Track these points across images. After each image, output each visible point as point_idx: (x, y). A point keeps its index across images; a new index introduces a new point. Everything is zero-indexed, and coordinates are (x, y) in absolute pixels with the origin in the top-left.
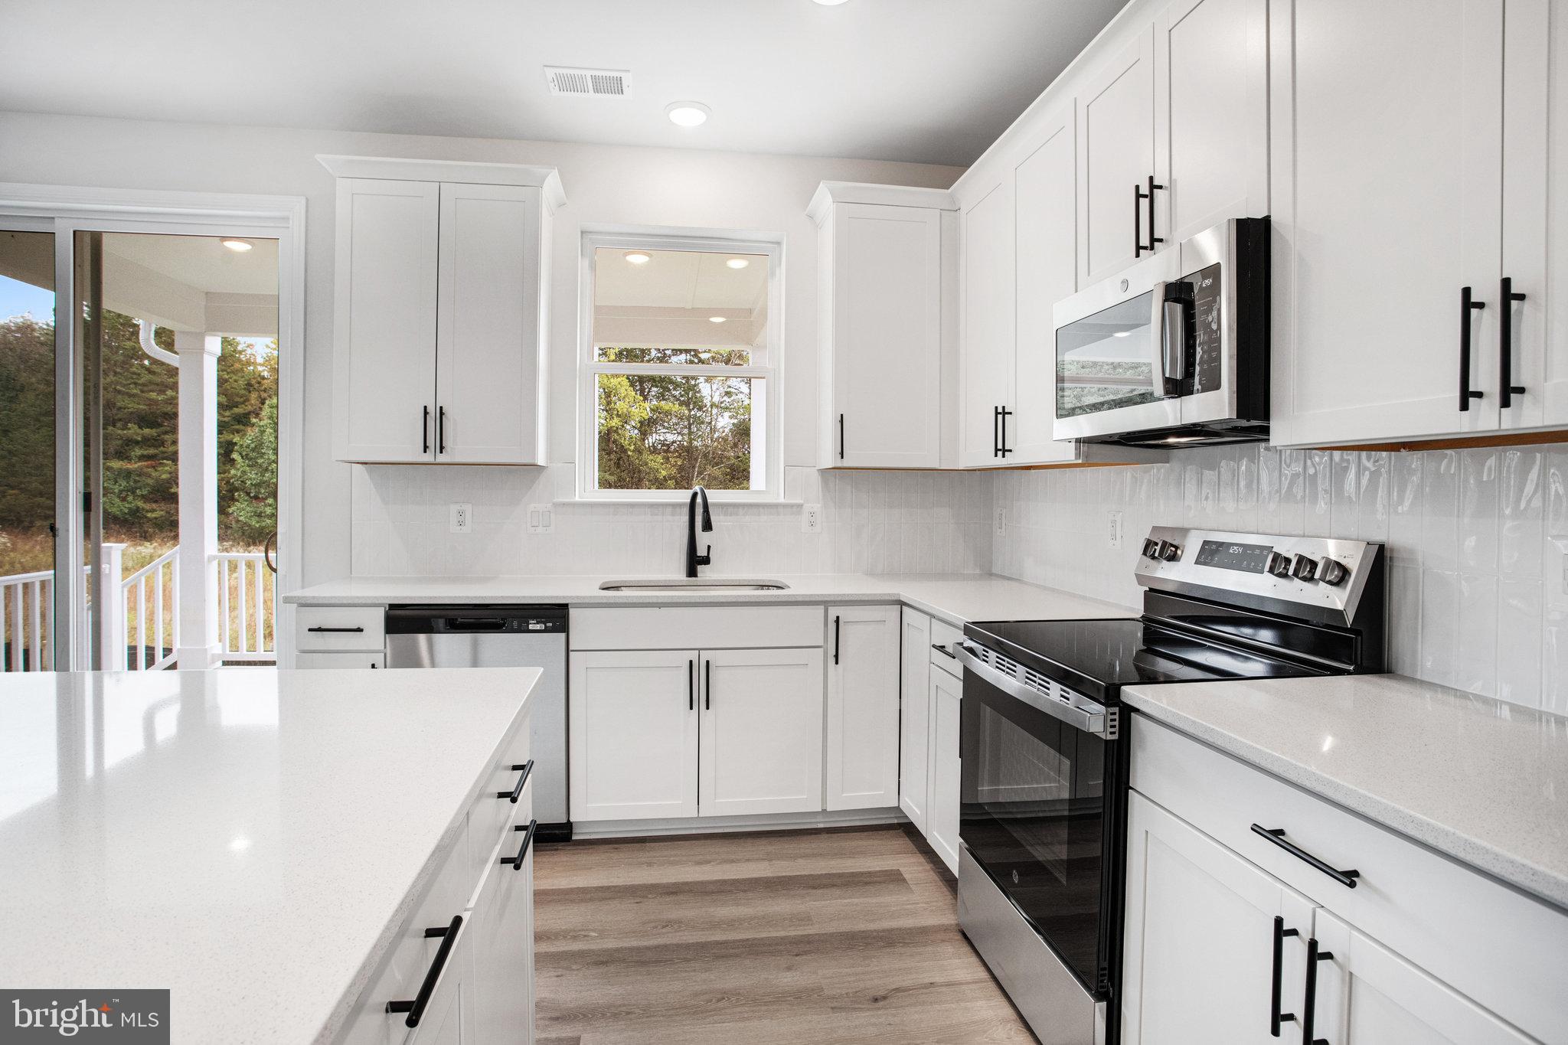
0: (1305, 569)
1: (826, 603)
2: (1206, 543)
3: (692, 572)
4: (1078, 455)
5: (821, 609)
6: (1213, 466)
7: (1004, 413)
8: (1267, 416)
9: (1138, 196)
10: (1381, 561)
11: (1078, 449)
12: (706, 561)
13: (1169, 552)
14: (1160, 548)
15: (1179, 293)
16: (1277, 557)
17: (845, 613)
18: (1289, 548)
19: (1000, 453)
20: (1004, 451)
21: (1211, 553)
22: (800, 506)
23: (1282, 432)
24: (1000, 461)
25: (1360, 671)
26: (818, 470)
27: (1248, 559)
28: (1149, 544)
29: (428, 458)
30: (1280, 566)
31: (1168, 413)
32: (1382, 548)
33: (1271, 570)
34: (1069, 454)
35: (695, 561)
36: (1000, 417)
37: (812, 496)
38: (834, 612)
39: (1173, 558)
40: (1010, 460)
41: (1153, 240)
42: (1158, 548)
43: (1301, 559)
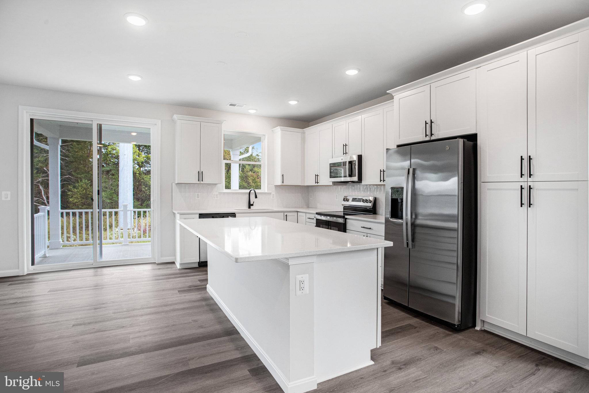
0: (366, 201)
1: (284, 212)
2: (353, 198)
3: (249, 208)
4: (333, 184)
5: (283, 213)
6: (354, 186)
7: (317, 176)
8: (362, 181)
9: (344, 146)
10: (375, 199)
11: (333, 183)
12: (252, 205)
13: (348, 200)
14: (346, 199)
15: (351, 163)
16: (363, 200)
17: (288, 214)
18: (364, 198)
19: (316, 183)
20: (318, 183)
21: (354, 200)
22: (271, 193)
23: (364, 182)
24: (316, 184)
25: (373, 214)
26: (275, 185)
27: (359, 200)
28: (344, 199)
29: (199, 182)
30: (363, 201)
31: (348, 179)
32: (375, 198)
33: (362, 202)
34: (331, 184)
35: (250, 205)
36: (316, 176)
37: (273, 191)
38: (285, 214)
39: (348, 201)
40: (319, 184)
41: (346, 153)
42: (346, 200)
43: (366, 200)
